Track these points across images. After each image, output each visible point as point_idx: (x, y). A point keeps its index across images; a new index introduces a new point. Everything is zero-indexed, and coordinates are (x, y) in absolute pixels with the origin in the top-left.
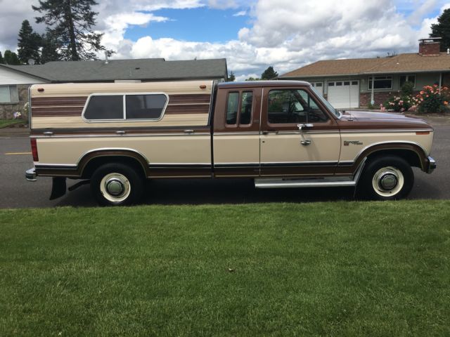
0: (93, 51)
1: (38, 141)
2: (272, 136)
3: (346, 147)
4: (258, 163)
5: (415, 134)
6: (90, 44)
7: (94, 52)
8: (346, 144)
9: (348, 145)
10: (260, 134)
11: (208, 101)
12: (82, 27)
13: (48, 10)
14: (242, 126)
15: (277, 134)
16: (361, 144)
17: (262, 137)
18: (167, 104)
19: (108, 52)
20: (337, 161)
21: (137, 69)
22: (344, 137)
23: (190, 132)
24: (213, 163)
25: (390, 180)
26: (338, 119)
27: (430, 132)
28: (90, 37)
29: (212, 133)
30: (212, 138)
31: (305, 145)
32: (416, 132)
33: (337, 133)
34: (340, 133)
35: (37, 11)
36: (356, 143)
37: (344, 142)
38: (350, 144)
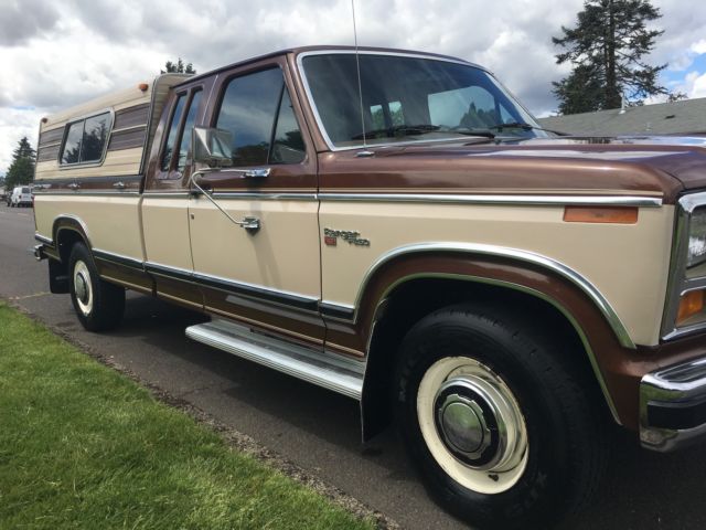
1: (36, 198)
2: (205, 203)
8: (331, 239)
9: (334, 243)
10: (190, 196)
11: (145, 119)
13: (575, 41)
14: (172, 176)
15: (212, 195)
16: (365, 243)
17: (191, 204)
18: (110, 132)
19: (672, 97)
20: (316, 299)
21: (668, 117)
22: (325, 215)
23: (121, 188)
24: (146, 259)
25: (465, 416)
26: (329, 151)
27: (642, 213)
28: (637, 73)
29: (141, 192)
30: (141, 202)
31: (253, 232)
32: (568, 206)
33: (311, 200)
34: (320, 200)
35: (559, 45)
36: (351, 238)
37: (327, 231)
38: (340, 240)
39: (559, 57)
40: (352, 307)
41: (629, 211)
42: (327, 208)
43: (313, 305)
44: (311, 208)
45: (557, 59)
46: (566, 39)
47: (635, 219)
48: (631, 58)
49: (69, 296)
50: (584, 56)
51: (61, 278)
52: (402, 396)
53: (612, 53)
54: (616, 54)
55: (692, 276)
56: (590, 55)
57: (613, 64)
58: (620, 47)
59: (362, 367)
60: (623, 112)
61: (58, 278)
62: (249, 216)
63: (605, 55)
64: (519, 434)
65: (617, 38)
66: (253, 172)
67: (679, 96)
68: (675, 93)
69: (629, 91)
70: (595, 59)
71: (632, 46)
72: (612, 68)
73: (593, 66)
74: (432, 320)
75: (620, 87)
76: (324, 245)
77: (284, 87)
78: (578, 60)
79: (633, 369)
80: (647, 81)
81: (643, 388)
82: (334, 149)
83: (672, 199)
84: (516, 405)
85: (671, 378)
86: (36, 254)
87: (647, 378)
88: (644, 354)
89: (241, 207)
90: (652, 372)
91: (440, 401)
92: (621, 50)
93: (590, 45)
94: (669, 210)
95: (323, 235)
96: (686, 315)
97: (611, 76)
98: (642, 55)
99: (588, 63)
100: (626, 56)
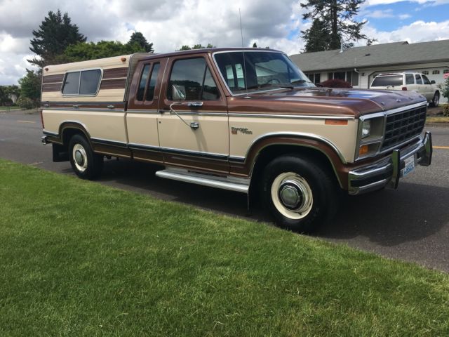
0: (351, 41)
1: (44, 111)
2: (167, 116)
3: (234, 135)
4: (158, 147)
5: (323, 123)
6: (349, 35)
7: (353, 42)
8: (235, 131)
9: (236, 133)
10: (157, 113)
11: (125, 75)
12: (344, 18)
13: (314, 6)
14: (146, 103)
15: (171, 113)
16: (250, 133)
17: (159, 116)
18: (101, 79)
19: (369, 41)
20: (227, 155)
21: (367, 55)
22: (231, 122)
23: (111, 108)
24: (128, 142)
25: (290, 193)
26: (231, 96)
27: (349, 122)
28: (350, 27)
29: (126, 110)
30: (126, 115)
31: (194, 129)
32: (326, 120)
33: (225, 116)
34: (229, 116)
35: (304, 8)
36: (244, 131)
37: (233, 128)
38: (238, 132)
39: (304, 15)
40: (244, 157)
41: (344, 121)
42: (231, 119)
43: (225, 158)
44: (225, 119)
45: (303, 17)
46: (308, 4)
47: (346, 124)
48: (347, 17)
49: (69, 163)
50: (318, 16)
51: (62, 153)
52: (265, 189)
53: (335, 14)
54: (337, 14)
55: (364, 141)
56: (322, 15)
57: (336, 20)
58: (340, 10)
59: (248, 181)
60: (341, 51)
61: (60, 154)
62: (193, 122)
63: (332, 15)
64: (309, 198)
65: (339, 5)
66: (195, 104)
67: (374, 40)
68: (371, 39)
69: (346, 37)
70: (326, 18)
71: (347, 9)
72: (335, 23)
73: (324, 22)
74: (276, 161)
75: (340, 35)
76: (231, 134)
77: (207, 66)
78: (316, 17)
79: (346, 170)
80: (355, 31)
81: (349, 176)
82: (234, 95)
83: (357, 118)
84: (309, 187)
85: (357, 172)
86: (43, 141)
87: (350, 172)
88: (350, 165)
89: (189, 118)
90: (352, 171)
91: (281, 189)
92: (341, 12)
93: (322, 8)
94: (356, 121)
95: (231, 130)
96: (362, 153)
97: (335, 28)
98: (353, 16)
99: (321, 20)
100: (343, 16)
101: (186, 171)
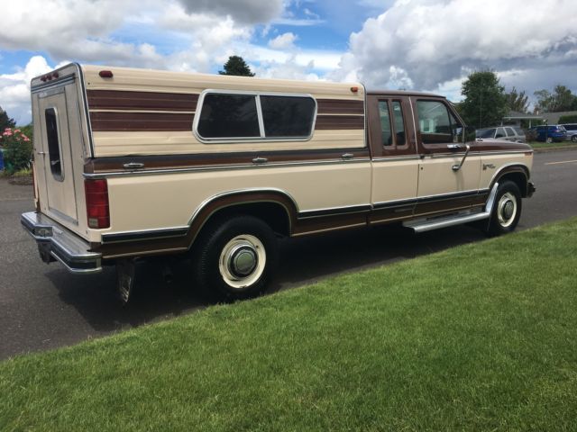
2: (428, 161)
4: (415, 198)
9: (486, 169)
10: (416, 159)
11: (363, 111)
14: (400, 147)
15: (433, 158)
16: (494, 167)
18: (316, 114)
22: (483, 160)
23: (348, 158)
24: (371, 202)
29: (371, 159)
30: (372, 165)
31: (455, 171)
32: (525, 153)
36: (490, 166)
37: (484, 165)
40: (488, 188)
95: (482, 167)
101: (425, 219)
